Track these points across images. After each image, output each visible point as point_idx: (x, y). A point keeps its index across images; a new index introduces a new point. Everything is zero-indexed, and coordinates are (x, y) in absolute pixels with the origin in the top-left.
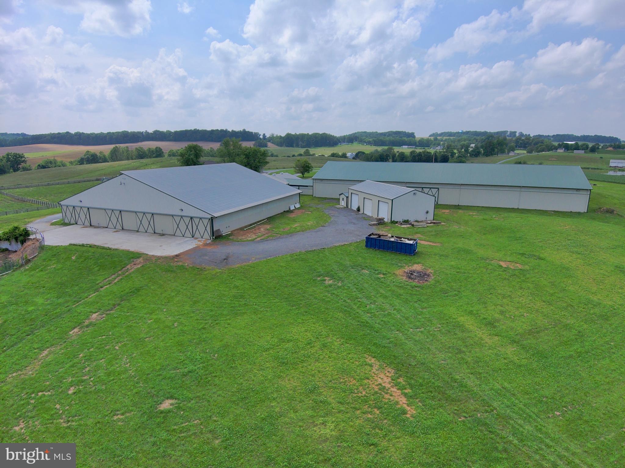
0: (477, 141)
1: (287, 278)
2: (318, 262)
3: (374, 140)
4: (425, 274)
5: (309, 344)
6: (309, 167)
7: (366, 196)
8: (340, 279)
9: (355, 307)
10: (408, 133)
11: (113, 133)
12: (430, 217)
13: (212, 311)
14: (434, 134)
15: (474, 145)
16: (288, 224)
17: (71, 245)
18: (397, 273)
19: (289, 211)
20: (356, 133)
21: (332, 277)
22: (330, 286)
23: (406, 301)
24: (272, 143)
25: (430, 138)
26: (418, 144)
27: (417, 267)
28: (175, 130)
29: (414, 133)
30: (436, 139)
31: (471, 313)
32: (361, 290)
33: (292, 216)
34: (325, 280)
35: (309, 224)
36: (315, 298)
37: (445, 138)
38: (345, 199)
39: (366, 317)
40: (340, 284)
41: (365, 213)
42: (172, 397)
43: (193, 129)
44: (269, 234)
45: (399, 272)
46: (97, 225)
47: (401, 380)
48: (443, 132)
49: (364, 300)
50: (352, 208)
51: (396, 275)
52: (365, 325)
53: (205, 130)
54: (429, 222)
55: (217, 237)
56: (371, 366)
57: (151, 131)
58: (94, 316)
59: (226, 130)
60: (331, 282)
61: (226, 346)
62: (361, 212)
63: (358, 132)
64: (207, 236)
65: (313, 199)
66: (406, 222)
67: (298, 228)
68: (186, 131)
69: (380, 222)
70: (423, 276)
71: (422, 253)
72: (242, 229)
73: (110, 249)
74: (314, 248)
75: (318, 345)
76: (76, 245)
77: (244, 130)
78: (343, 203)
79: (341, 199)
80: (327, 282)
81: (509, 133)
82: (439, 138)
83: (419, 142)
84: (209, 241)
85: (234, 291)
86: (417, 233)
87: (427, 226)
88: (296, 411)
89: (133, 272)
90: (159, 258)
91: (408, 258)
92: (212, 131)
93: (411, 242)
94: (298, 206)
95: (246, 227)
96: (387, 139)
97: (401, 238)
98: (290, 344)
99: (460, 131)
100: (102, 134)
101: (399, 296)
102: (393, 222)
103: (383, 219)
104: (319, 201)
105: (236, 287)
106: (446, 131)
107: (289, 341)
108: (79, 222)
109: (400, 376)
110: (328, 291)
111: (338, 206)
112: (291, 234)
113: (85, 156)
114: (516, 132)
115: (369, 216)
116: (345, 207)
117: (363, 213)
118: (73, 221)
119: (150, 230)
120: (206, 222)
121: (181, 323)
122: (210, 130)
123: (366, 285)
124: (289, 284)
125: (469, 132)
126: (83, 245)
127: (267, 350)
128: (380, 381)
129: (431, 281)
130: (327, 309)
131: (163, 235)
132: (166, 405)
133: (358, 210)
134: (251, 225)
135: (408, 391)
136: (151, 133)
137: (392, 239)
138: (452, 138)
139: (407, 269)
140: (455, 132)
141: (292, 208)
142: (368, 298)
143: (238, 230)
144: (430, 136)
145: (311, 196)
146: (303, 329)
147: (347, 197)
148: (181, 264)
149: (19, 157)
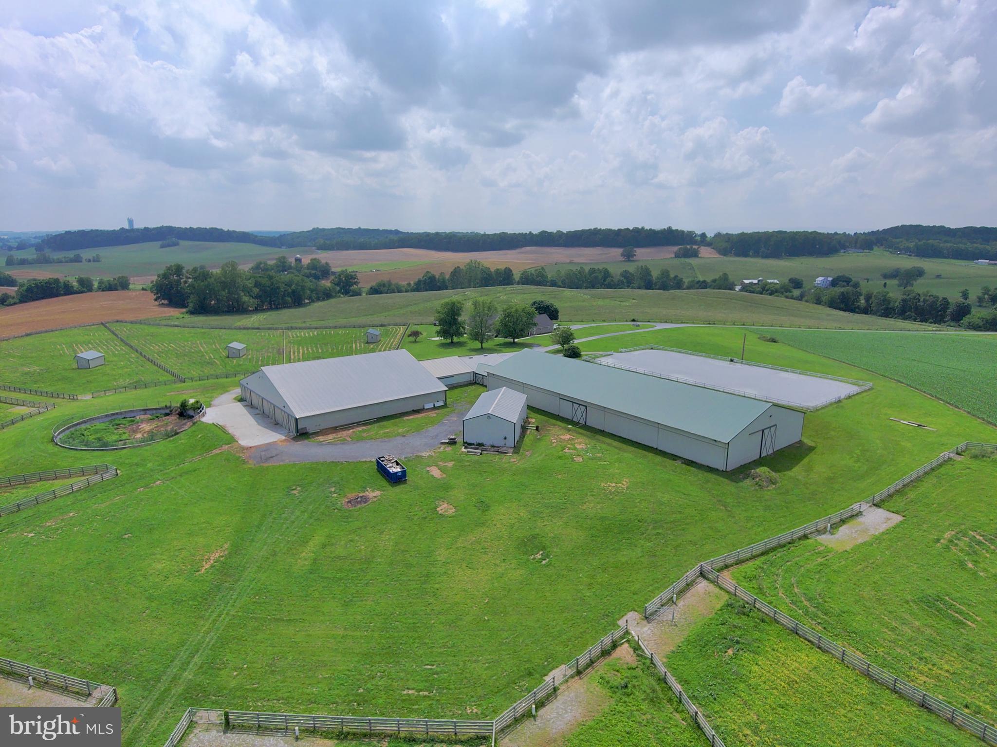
3: (930, 245)
4: (366, 501)
8: (305, 492)
9: (274, 513)
12: (510, 443)
17: (213, 423)
19: (419, 411)
32: (300, 503)
36: (265, 501)
39: (267, 521)
40: (298, 495)
47: (222, 558)
55: (301, 434)
56: (222, 547)
64: (294, 432)
67: (379, 435)
69: (451, 442)
73: (226, 432)
74: (342, 460)
76: (215, 425)
77: (670, 229)
86: (454, 460)
89: (211, 456)
90: (238, 447)
92: (620, 231)
93: (395, 471)
95: (342, 426)
101: (313, 513)
102: (465, 444)
103: (454, 439)
110: (281, 498)
112: (361, 440)
113: (423, 277)
119: (273, 418)
120: (293, 420)
122: (618, 229)
124: (270, 487)
126: (218, 426)
128: (214, 555)
131: (277, 424)
134: (351, 424)
135: (217, 563)
137: (389, 465)
141: (429, 407)
142: (293, 509)
148: (242, 455)
149: (351, 279)
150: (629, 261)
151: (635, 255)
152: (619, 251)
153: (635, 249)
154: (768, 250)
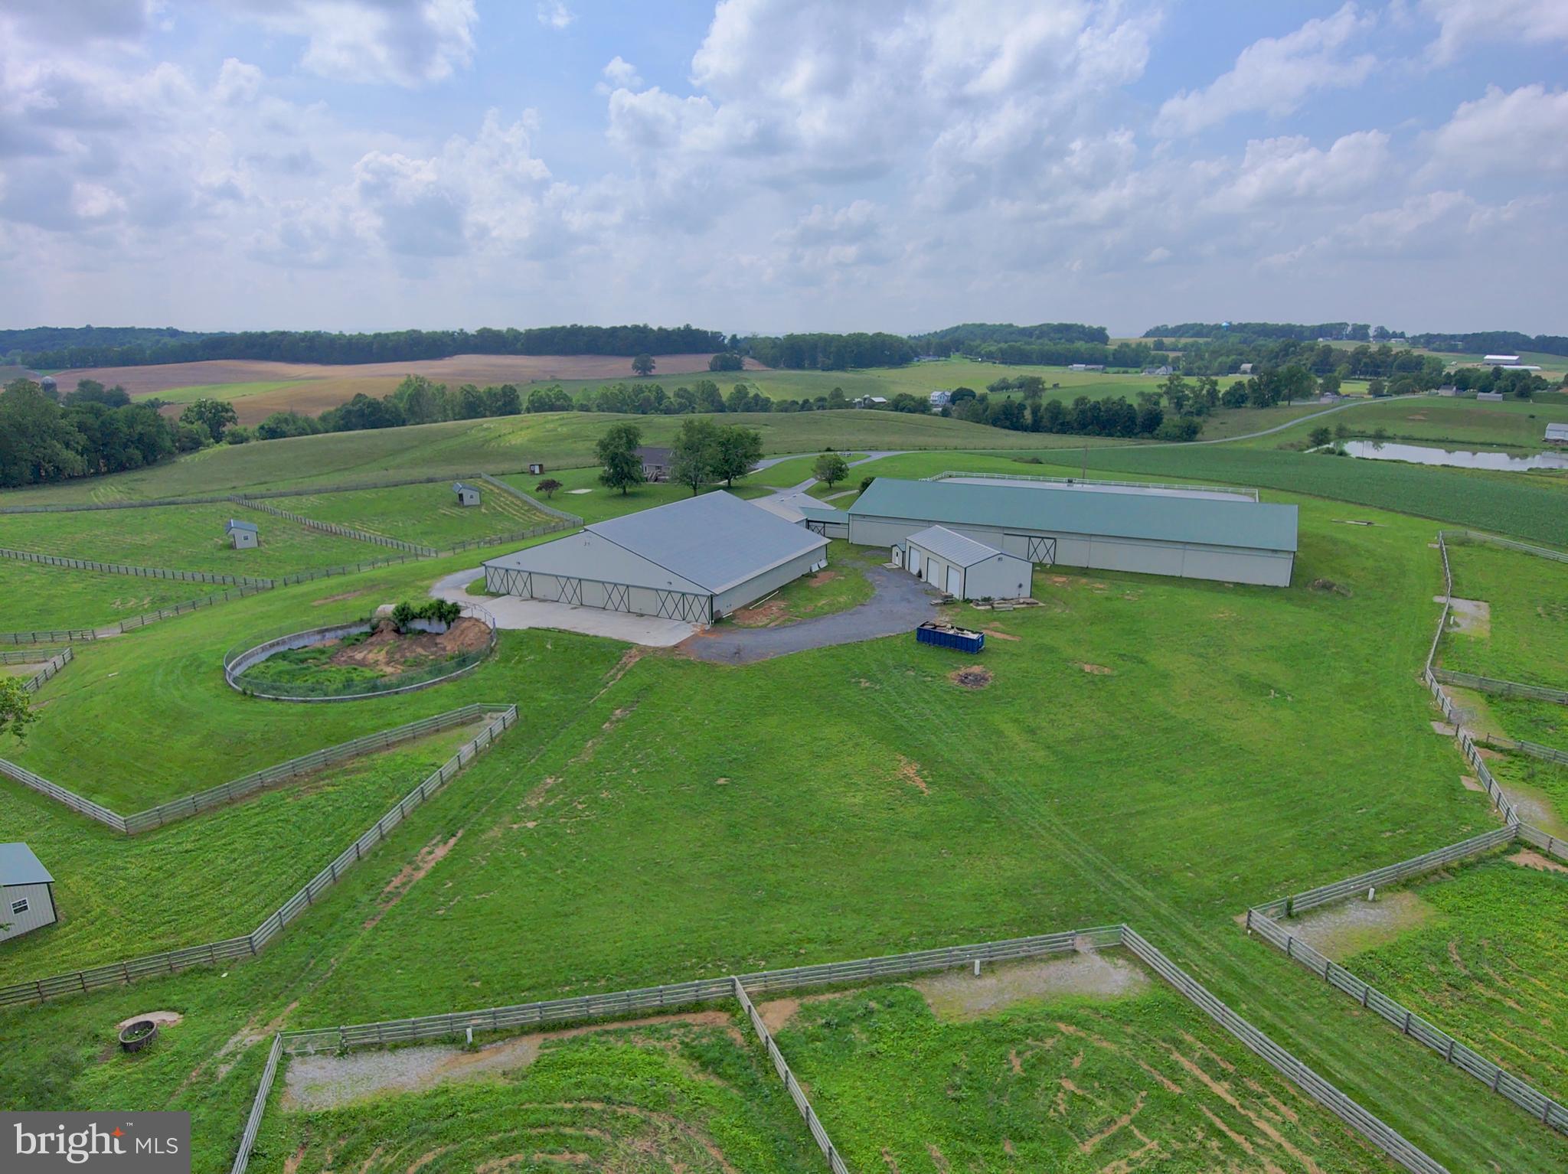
0: (1258, 355)
1: (817, 679)
2: (853, 659)
3: (1001, 350)
4: (983, 678)
5: (842, 742)
6: (841, 470)
7: (932, 556)
8: (879, 682)
9: (891, 712)
10: (1090, 328)
11: (387, 335)
12: (1026, 592)
13: (739, 710)
14: (1157, 329)
15: (1250, 365)
16: (810, 600)
17: (530, 628)
18: (949, 676)
19: (810, 575)
20: (958, 328)
21: (869, 679)
22: (866, 688)
23: (950, 707)
24: (753, 358)
25: (1144, 340)
26: (1111, 358)
27: (976, 669)
28: (528, 328)
29: (1104, 329)
30: (1159, 346)
31: (1016, 721)
32: (901, 694)
33: (814, 583)
34: (860, 682)
35: (842, 600)
36: (849, 701)
37: (1183, 341)
38: (900, 554)
39: (902, 722)
40: (878, 687)
41: (929, 581)
42: (725, 777)
43: (569, 326)
44: (787, 617)
45: (951, 674)
46: (542, 597)
47: (925, 772)
48: (1181, 323)
49: (903, 705)
50: (911, 571)
51: (948, 678)
52: (900, 728)
53: (598, 329)
54: (1021, 601)
55: (717, 620)
56: (900, 761)
57: (472, 329)
58: (618, 712)
59: (645, 327)
60: (867, 684)
61: (761, 741)
62: (923, 579)
63: (964, 325)
64: (704, 618)
65: (848, 549)
66: (987, 600)
67: (827, 608)
68: (554, 331)
69: (948, 601)
70: (979, 679)
71: (988, 650)
72: (746, 607)
73: (587, 635)
74: (849, 641)
75: (850, 744)
76: (538, 629)
77: (688, 328)
78: (897, 561)
79: (894, 554)
80: (863, 685)
81: (1350, 328)
82: (1167, 341)
83: (1114, 354)
84: (708, 627)
85: (757, 692)
86: (995, 620)
87: (1014, 609)
88: (830, 788)
89: (633, 666)
90: (656, 650)
91: (969, 657)
92: (614, 330)
93: (975, 637)
94: (823, 564)
95: (751, 604)
96: (1035, 346)
97: (962, 630)
98: (824, 742)
99: (1224, 324)
100: (361, 337)
101: (942, 702)
102: (967, 601)
103: (952, 596)
104: (858, 553)
105: (758, 687)
106: (1191, 322)
107: (822, 739)
108: (514, 592)
109: (925, 769)
110: (862, 694)
111: (888, 565)
112: (816, 617)
114: (1366, 327)
115: (935, 588)
116: (900, 568)
117: (926, 582)
118: (503, 591)
119: (622, 608)
120: (703, 600)
121: (712, 721)
122: (608, 327)
123: (908, 689)
124: (819, 685)
125: (1246, 326)
126: (548, 630)
127: (802, 746)
128: (905, 772)
129: (987, 686)
130: (861, 712)
131: (642, 615)
132: (722, 781)
133: (920, 575)
134: (757, 601)
135: (930, 779)
136: (473, 335)
137: (951, 632)
138: (1201, 340)
139: (962, 671)
140: (1212, 324)
141: (815, 569)
142: (908, 702)
143: (740, 609)
144: (1147, 335)
145: (845, 542)
146: (836, 730)
147: (904, 552)
148: (685, 658)
149: (222, 411)
150: (646, 376)
151: (654, 367)
152: (630, 362)
153: (653, 358)
154: (829, 358)
